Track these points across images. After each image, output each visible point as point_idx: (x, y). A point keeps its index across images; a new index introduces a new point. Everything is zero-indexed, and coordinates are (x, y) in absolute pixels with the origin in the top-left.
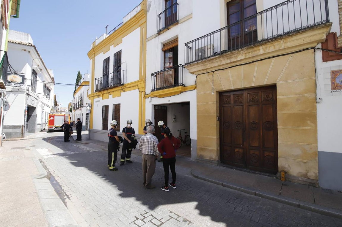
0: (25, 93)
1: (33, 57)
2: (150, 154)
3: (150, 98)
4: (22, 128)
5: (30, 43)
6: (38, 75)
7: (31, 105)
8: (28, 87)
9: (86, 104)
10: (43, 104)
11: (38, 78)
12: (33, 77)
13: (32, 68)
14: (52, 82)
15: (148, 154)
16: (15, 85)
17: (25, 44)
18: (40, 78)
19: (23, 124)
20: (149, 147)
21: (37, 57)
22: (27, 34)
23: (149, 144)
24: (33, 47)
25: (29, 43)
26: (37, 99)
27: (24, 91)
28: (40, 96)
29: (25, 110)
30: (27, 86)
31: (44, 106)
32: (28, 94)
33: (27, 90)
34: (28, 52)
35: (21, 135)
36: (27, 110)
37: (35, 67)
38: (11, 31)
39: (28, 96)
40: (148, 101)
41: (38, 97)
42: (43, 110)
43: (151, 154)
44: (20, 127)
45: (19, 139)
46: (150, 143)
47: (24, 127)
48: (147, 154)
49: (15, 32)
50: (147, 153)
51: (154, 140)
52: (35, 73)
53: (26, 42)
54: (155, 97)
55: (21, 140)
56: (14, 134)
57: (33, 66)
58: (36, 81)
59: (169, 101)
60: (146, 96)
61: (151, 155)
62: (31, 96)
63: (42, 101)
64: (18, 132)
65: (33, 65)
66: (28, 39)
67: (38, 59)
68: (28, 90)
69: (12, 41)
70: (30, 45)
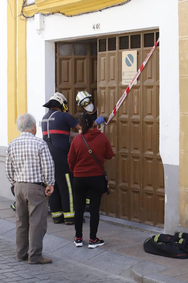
2: (32, 181)
3: (37, 16)
15: (28, 181)
20: (31, 165)
23: (30, 157)
40: (33, 24)
43: (36, 180)
46: (32, 155)
48: (26, 182)
50: (26, 179)
51: (40, 147)
54: (53, 13)
59: (98, 26)
60: (26, 9)
61: (35, 183)
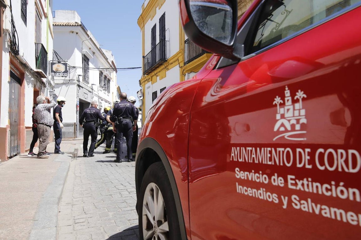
0: (76, 85)
1: (82, 39)
4: (75, 127)
5: (77, 21)
6: (90, 60)
7: (84, 99)
8: (79, 77)
9: (137, 93)
10: (100, 99)
11: (91, 65)
12: (85, 64)
13: (81, 53)
14: (111, 68)
16: (59, 74)
17: (72, 25)
18: (93, 64)
19: (76, 122)
21: (86, 39)
22: (73, 11)
24: (80, 27)
25: (76, 23)
26: (91, 92)
27: (74, 82)
28: (95, 88)
29: (77, 106)
30: (77, 76)
31: (100, 101)
32: (79, 86)
33: (77, 81)
34: (76, 33)
35: (74, 135)
36: (79, 105)
37: (85, 50)
38: (58, 12)
39: (80, 89)
40: (186, 78)
41: (92, 89)
42: (101, 108)
44: (73, 125)
45: (72, 139)
47: (77, 125)
49: (62, 12)
52: (86, 59)
53: (72, 22)
54: (191, 72)
55: (74, 140)
56: (67, 133)
57: (83, 50)
58: (88, 68)
62: (83, 87)
63: (97, 94)
64: (71, 131)
65: (83, 48)
66: (74, 17)
67: (87, 40)
68: (79, 81)
69: (59, 24)
70: (77, 24)
